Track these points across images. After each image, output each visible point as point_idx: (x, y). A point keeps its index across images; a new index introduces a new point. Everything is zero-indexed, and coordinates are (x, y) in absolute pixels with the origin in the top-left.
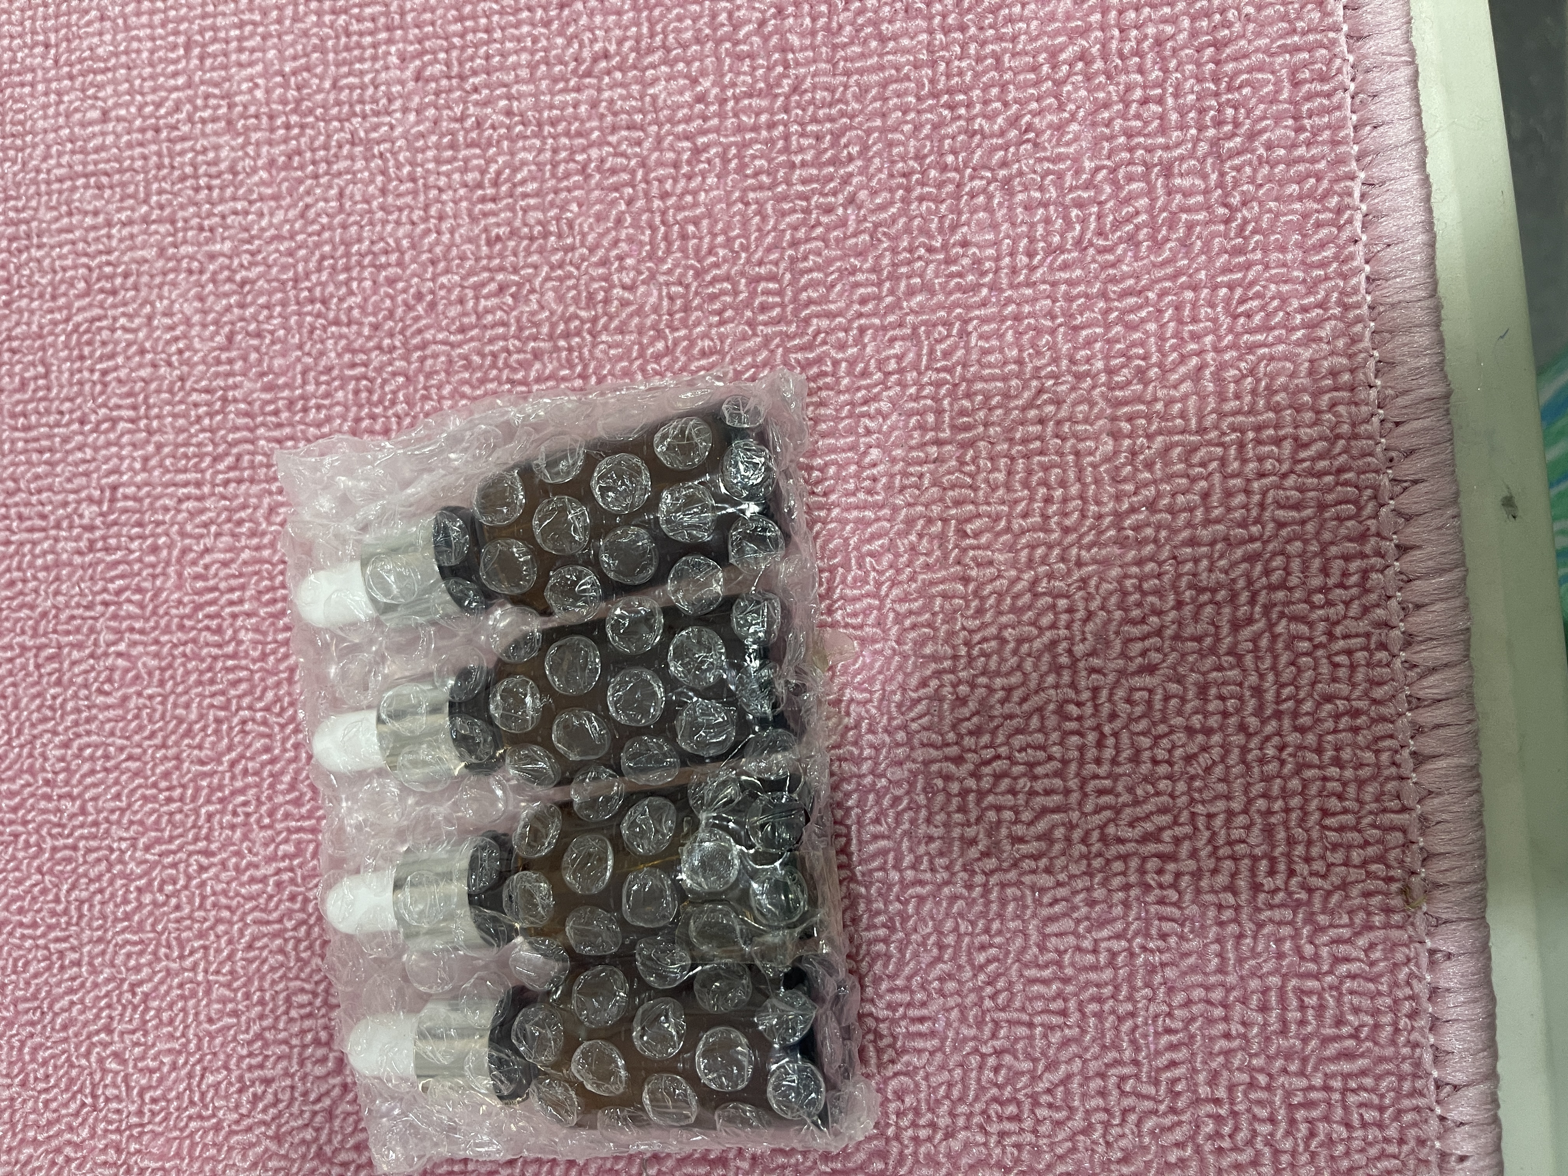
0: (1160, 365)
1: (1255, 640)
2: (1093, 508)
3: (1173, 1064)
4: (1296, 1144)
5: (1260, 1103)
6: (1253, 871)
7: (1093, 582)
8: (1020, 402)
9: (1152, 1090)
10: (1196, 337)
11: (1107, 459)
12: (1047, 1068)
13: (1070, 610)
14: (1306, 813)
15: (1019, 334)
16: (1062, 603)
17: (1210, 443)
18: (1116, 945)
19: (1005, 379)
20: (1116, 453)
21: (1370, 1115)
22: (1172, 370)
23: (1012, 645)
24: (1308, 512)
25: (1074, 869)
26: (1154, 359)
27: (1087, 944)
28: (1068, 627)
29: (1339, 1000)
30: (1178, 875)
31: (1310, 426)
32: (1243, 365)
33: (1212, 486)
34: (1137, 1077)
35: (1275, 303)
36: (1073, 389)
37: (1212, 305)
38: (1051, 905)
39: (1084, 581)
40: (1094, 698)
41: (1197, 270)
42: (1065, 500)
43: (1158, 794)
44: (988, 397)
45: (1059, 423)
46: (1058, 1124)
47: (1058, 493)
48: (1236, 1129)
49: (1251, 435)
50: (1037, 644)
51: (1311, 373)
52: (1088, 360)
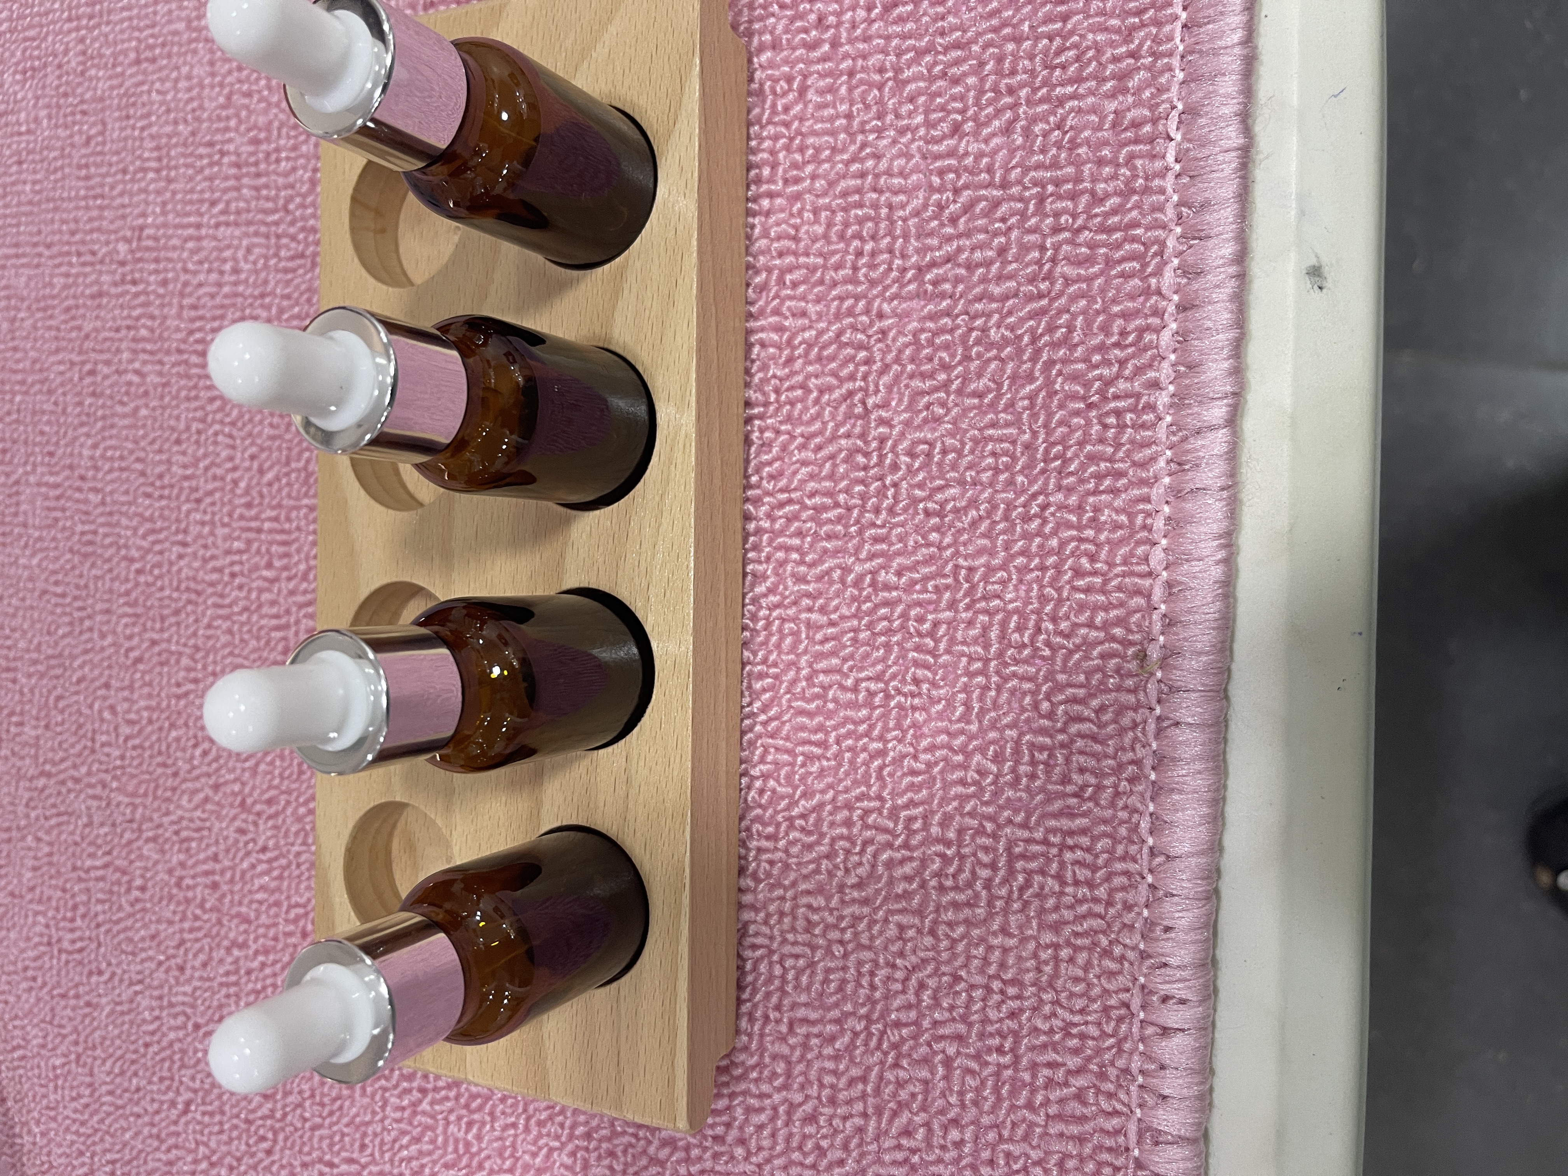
0: (975, 118)
1: (1032, 397)
2: (898, 262)
3: (911, 804)
4: (1011, 892)
5: (986, 849)
6: (1004, 624)
7: (892, 334)
8: (845, 157)
9: (891, 825)
10: (1011, 91)
11: (917, 213)
12: (804, 795)
13: (868, 362)
14: (1059, 573)
15: (850, 90)
16: (862, 354)
17: (1012, 198)
18: (873, 686)
19: (833, 133)
20: (925, 206)
21: (1083, 874)
22: (987, 124)
23: (815, 394)
24: (1096, 269)
25: (845, 611)
26: (970, 113)
27: (849, 682)
28: (865, 378)
29: (1068, 760)
30: (936, 624)
31: (1106, 181)
32: (1052, 119)
33: (1008, 242)
34: (879, 811)
35: (1091, 53)
36: (894, 142)
37: (1031, 57)
38: (822, 643)
39: (884, 332)
40: (880, 448)
41: (1022, 21)
42: (873, 254)
43: (928, 545)
44: (818, 150)
45: (877, 176)
46: (809, 847)
47: (868, 247)
48: (960, 870)
49: (1050, 188)
50: (836, 394)
51: (1114, 125)
52: (910, 115)
